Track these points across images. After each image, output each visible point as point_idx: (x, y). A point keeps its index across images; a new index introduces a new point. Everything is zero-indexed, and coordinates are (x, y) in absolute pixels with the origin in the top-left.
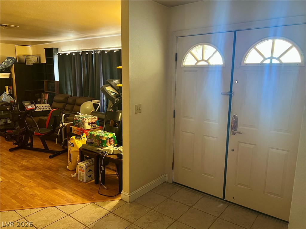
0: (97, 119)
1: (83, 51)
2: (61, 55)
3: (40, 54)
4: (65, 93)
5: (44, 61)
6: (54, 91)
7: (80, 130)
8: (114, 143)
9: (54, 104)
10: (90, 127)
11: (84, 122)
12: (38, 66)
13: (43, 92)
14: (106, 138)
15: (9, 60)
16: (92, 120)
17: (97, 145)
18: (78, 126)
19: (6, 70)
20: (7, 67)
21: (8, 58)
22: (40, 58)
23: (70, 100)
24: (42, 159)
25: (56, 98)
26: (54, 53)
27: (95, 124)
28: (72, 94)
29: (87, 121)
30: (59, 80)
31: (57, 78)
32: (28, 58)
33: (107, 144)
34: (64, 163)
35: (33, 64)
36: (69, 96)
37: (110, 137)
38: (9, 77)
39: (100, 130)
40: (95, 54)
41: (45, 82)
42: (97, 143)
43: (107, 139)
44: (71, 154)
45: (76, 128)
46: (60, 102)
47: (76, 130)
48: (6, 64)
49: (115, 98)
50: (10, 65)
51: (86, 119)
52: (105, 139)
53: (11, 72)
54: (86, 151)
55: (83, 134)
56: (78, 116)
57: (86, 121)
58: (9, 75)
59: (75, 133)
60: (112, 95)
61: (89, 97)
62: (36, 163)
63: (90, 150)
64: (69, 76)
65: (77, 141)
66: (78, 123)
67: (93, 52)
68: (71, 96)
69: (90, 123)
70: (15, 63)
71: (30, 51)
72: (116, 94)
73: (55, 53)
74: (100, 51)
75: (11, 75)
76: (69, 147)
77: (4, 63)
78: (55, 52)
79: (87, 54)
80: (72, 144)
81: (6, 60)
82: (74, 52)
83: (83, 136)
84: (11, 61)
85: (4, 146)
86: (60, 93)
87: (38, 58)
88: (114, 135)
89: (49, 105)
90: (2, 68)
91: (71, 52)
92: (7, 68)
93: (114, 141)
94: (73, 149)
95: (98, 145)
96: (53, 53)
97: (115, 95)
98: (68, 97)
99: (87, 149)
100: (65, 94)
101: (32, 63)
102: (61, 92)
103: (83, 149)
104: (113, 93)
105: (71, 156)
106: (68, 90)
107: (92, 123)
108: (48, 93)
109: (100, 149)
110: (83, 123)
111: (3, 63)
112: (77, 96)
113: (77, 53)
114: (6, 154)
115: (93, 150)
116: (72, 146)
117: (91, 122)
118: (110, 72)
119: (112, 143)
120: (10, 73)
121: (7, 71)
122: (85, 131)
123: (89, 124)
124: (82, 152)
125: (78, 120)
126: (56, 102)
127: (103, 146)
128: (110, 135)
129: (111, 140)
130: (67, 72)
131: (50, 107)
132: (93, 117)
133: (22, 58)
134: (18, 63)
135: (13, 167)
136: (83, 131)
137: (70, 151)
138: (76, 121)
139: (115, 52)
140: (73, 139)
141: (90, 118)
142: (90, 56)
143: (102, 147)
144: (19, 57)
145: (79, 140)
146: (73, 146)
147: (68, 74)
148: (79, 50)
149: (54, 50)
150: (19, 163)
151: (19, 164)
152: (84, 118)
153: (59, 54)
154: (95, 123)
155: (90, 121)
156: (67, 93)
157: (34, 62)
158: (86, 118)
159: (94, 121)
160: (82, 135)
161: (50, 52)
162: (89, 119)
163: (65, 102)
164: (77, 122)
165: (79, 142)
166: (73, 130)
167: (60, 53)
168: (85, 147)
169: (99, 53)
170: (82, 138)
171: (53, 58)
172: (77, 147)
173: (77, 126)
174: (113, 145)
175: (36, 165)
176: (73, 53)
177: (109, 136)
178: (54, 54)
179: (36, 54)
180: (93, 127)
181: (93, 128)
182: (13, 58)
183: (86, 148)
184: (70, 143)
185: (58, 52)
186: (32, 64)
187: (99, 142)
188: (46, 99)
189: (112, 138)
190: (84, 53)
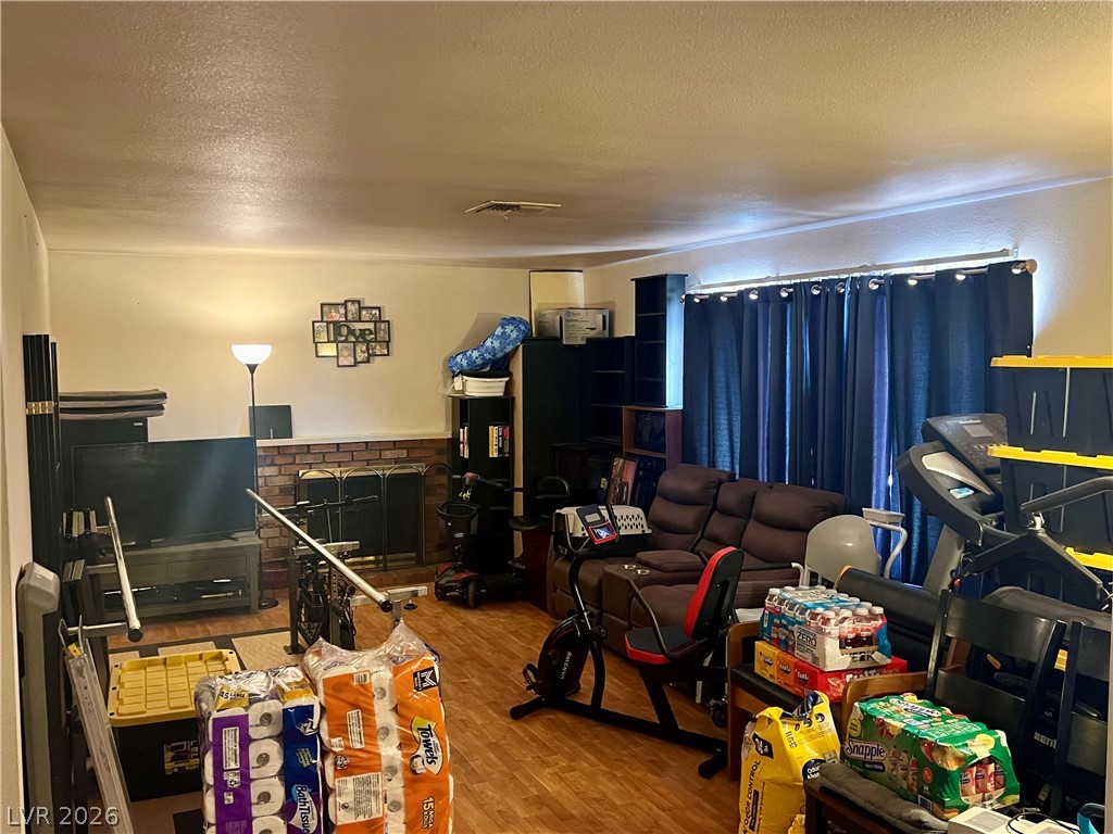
0: (880, 622)
1: (798, 281)
2: (697, 300)
3: (613, 303)
4: (705, 459)
5: (626, 327)
6: (662, 448)
7: (796, 666)
8: (1002, 791)
9: (659, 507)
10: (848, 659)
11: (821, 631)
12: (604, 348)
13: (618, 451)
14: (959, 759)
15: (509, 329)
16: (859, 625)
17: (905, 785)
18: (784, 645)
19: (497, 367)
20: (500, 355)
21: (506, 322)
22: (612, 315)
23: (728, 497)
24: (618, 774)
25: (668, 481)
26: (668, 295)
27: (871, 648)
28: (733, 467)
29: (833, 629)
30: (681, 407)
31: (674, 398)
32: (571, 318)
33: (965, 795)
34: (714, 818)
35: (588, 340)
36: (724, 477)
37: (983, 752)
38: (502, 394)
39: (914, 692)
40: (856, 294)
41: (627, 411)
42: (905, 778)
43: (966, 763)
44: (756, 793)
45: (777, 652)
46: (684, 501)
47: (775, 663)
48: (497, 344)
49: (976, 516)
50: (509, 348)
51: (826, 621)
52: (953, 766)
53: (509, 374)
54: (842, 810)
55: (816, 697)
56: (787, 595)
57: (827, 629)
58: (503, 384)
59: (767, 677)
60: (958, 496)
61: (814, 487)
62: (596, 795)
63: (870, 808)
64: (724, 390)
65: (789, 733)
66: (786, 627)
67: (848, 285)
68: (732, 478)
69: (846, 639)
70: (527, 340)
71: (577, 289)
72: (976, 491)
73: (674, 296)
74: (880, 278)
75: (509, 387)
76: (749, 755)
77: (490, 340)
78: (672, 291)
79: (816, 292)
80: (765, 743)
81: (499, 331)
82: (756, 285)
83: (817, 709)
84: (514, 335)
85: (474, 680)
86: (683, 462)
87: (604, 317)
88: (1004, 743)
89: (639, 511)
90: (484, 359)
91: (742, 287)
92: (499, 359)
93: (1000, 778)
94: (768, 771)
95: (910, 789)
96: (665, 295)
97: (974, 500)
98: (720, 482)
99: (852, 797)
100: (705, 465)
101: (582, 338)
102: (689, 455)
103: (825, 790)
104: (962, 485)
105: (755, 803)
106: (718, 448)
107: (857, 641)
108: (635, 456)
109: (926, 816)
110: (814, 638)
111: (488, 343)
112: (757, 478)
113: (768, 294)
114: (479, 722)
115: (885, 816)
116: (764, 754)
117: (851, 636)
118: (930, 373)
119: (990, 786)
120: (507, 379)
121: (498, 372)
122: (820, 678)
123: (844, 643)
124: (819, 804)
125: (784, 616)
126: (666, 497)
127: (942, 804)
128: (985, 743)
129: (986, 770)
130: (720, 373)
131: (644, 522)
132: (863, 611)
133: (552, 318)
134: (534, 340)
135: (508, 799)
136: (815, 677)
137: (752, 774)
138: (776, 621)
139: (960, 277)
140: (770, 721)
141: (847, 613)
142: (832, 301)
143: (936, 807)
144: (539, 315)
145: (798, 725)
146: (770, 754)
147: (723, 379)
148: (778, 278)
149: (669, 283)
150: (530, 778)
151: (527, 784)
152: (820, 610)
153: (689, 298)
154: (869, 641)
155: (848, 629)
156: (713, 463)
157: (591, 334)
158: (830, 614)
159: (867, 628)
160: (813, 705)
161: (651, 293)
162: (845, 618)
163: (708, 501)
164: (782, 625)
165: (798, 736)
166: (762, 659)
167: (692, 292)
168: (837, 783)
169: (876, 287)
170: (813, 719)
171: (665, 317)
172: (787, 762)
173: (777, 643)
174: (1000, 800)
175: (595, 805)
176: (749, 291)
177: (974, 750)
178: (670, 299)
179: (598, 300)
180: (862, 659)
181: (860, 665)
182: (521, 321)
183: (843, 791)
184: (755, 736)
185: (688, 292)
186: (584, 342)
187: (919, 773)
188: (626, 484)
189: (991, 759)
190: (799, 290)
